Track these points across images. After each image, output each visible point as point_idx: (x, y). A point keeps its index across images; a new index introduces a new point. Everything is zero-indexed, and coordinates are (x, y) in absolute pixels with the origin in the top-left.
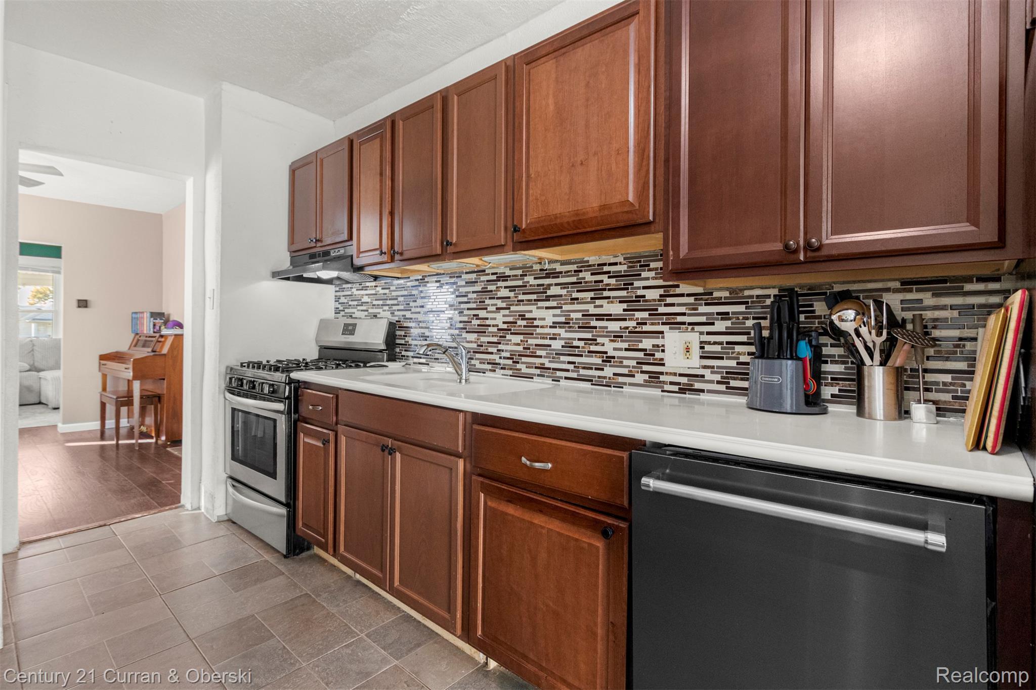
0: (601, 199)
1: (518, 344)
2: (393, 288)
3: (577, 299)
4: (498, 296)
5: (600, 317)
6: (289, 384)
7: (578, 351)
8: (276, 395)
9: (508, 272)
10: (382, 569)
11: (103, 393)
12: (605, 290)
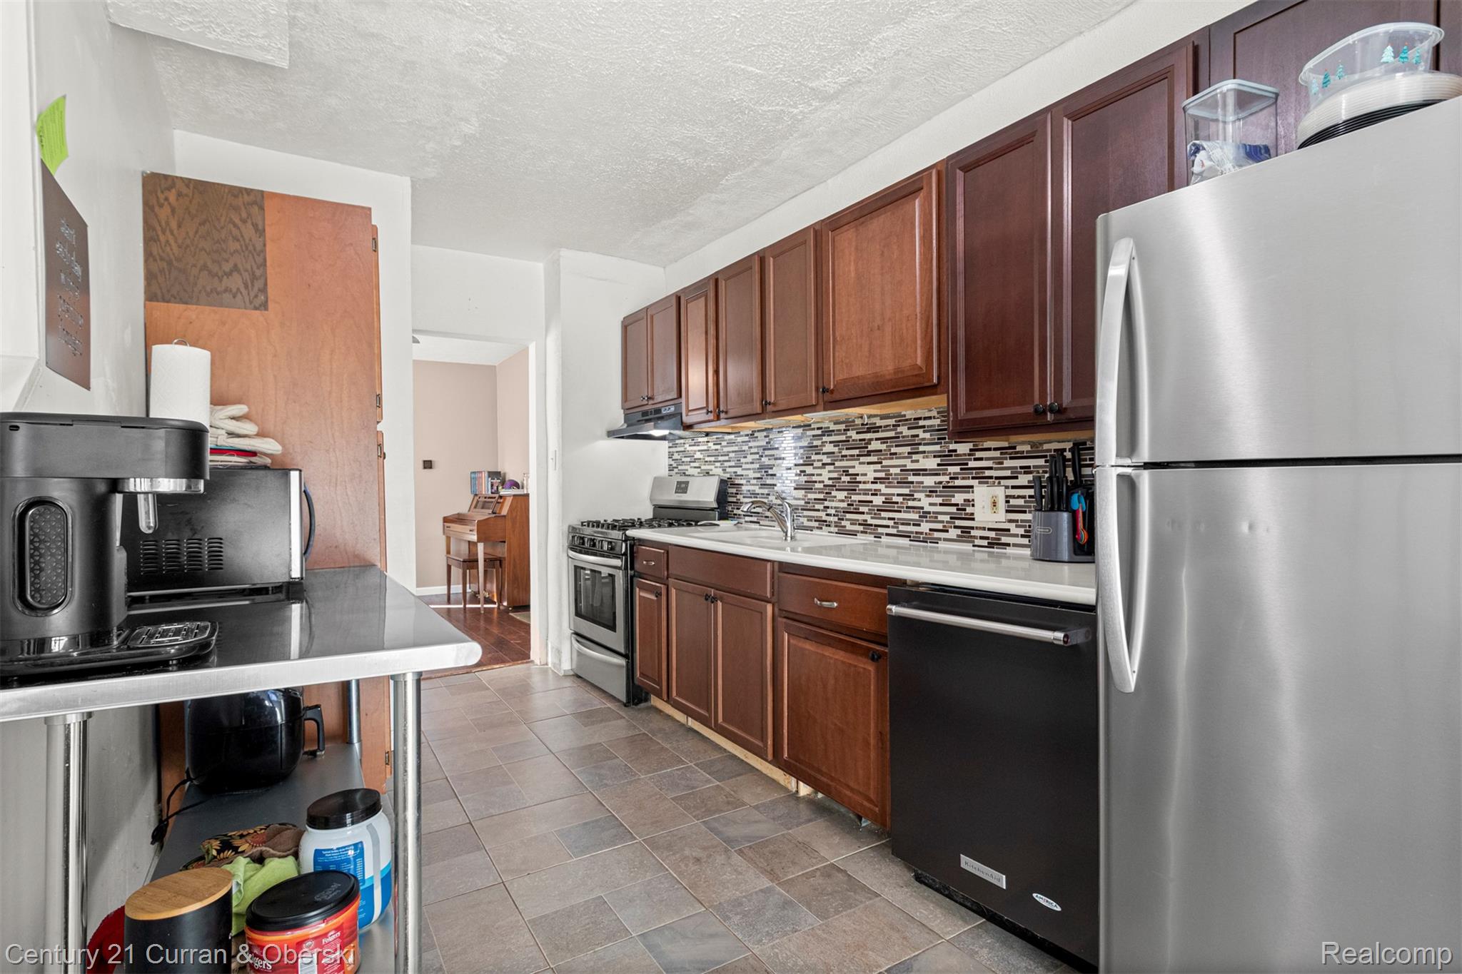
0: (895, 362)
1: (843, 501)
2: (724, 443)
3: (895, 454)
4: (824, 451)
5: (917, 472)
6: (625, 541)
7: (898, 507)
8: (614, 552)
9: (832, 427)
10: (708, 710)
11: (449, 556)
12: (920, 444)
